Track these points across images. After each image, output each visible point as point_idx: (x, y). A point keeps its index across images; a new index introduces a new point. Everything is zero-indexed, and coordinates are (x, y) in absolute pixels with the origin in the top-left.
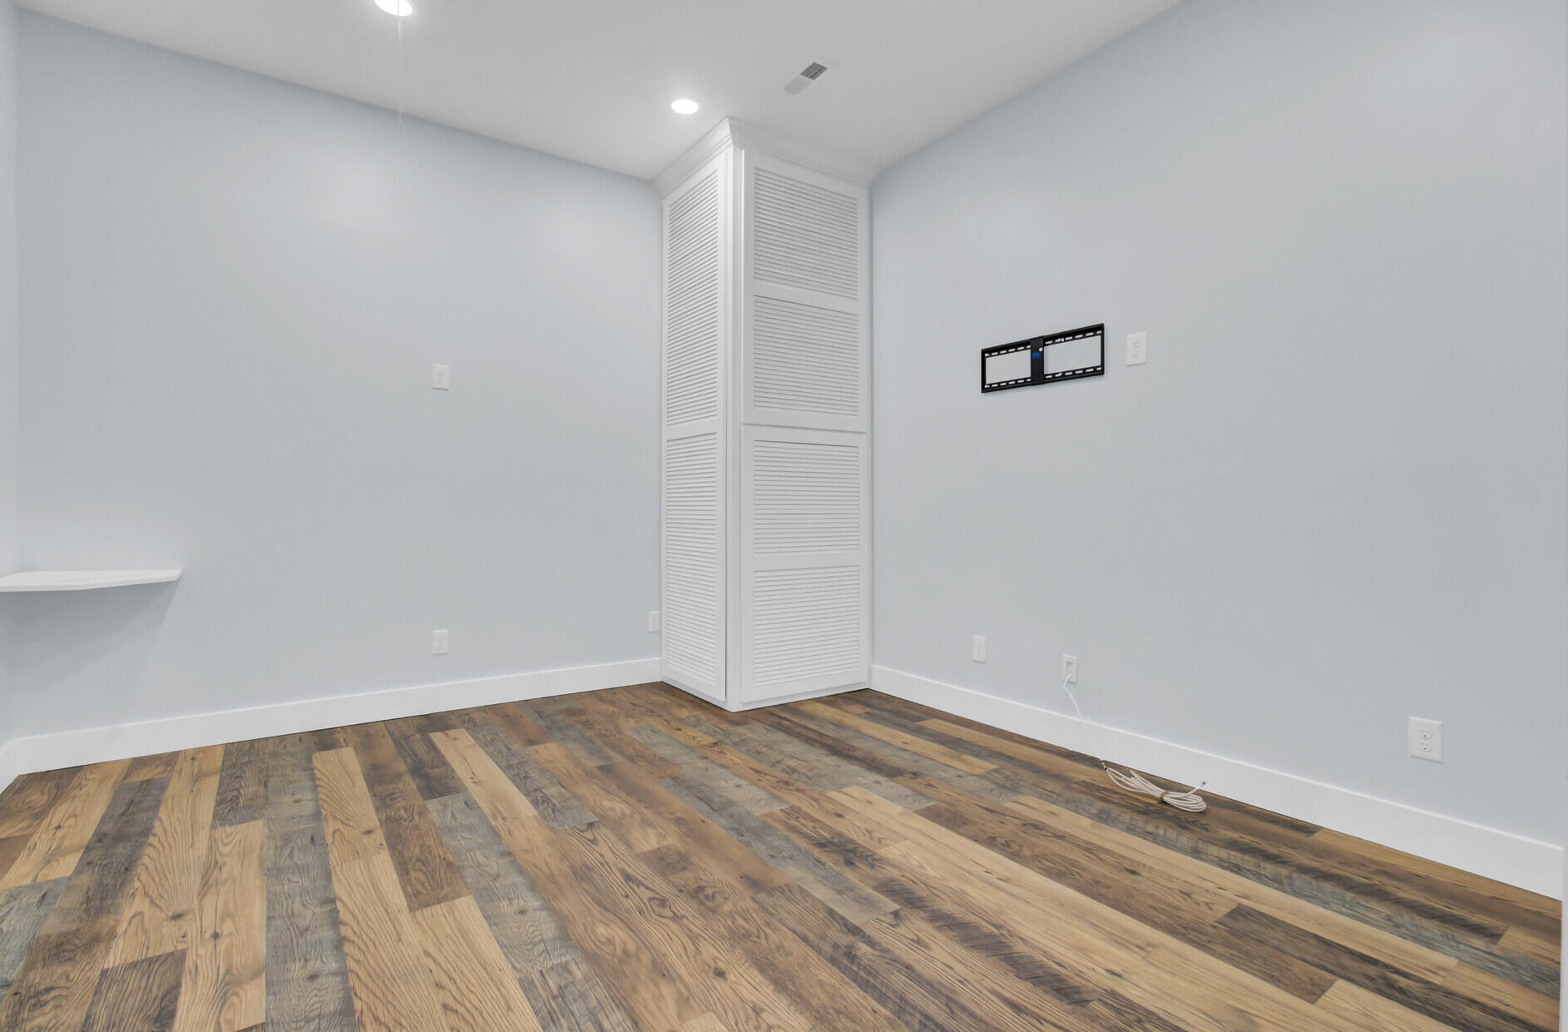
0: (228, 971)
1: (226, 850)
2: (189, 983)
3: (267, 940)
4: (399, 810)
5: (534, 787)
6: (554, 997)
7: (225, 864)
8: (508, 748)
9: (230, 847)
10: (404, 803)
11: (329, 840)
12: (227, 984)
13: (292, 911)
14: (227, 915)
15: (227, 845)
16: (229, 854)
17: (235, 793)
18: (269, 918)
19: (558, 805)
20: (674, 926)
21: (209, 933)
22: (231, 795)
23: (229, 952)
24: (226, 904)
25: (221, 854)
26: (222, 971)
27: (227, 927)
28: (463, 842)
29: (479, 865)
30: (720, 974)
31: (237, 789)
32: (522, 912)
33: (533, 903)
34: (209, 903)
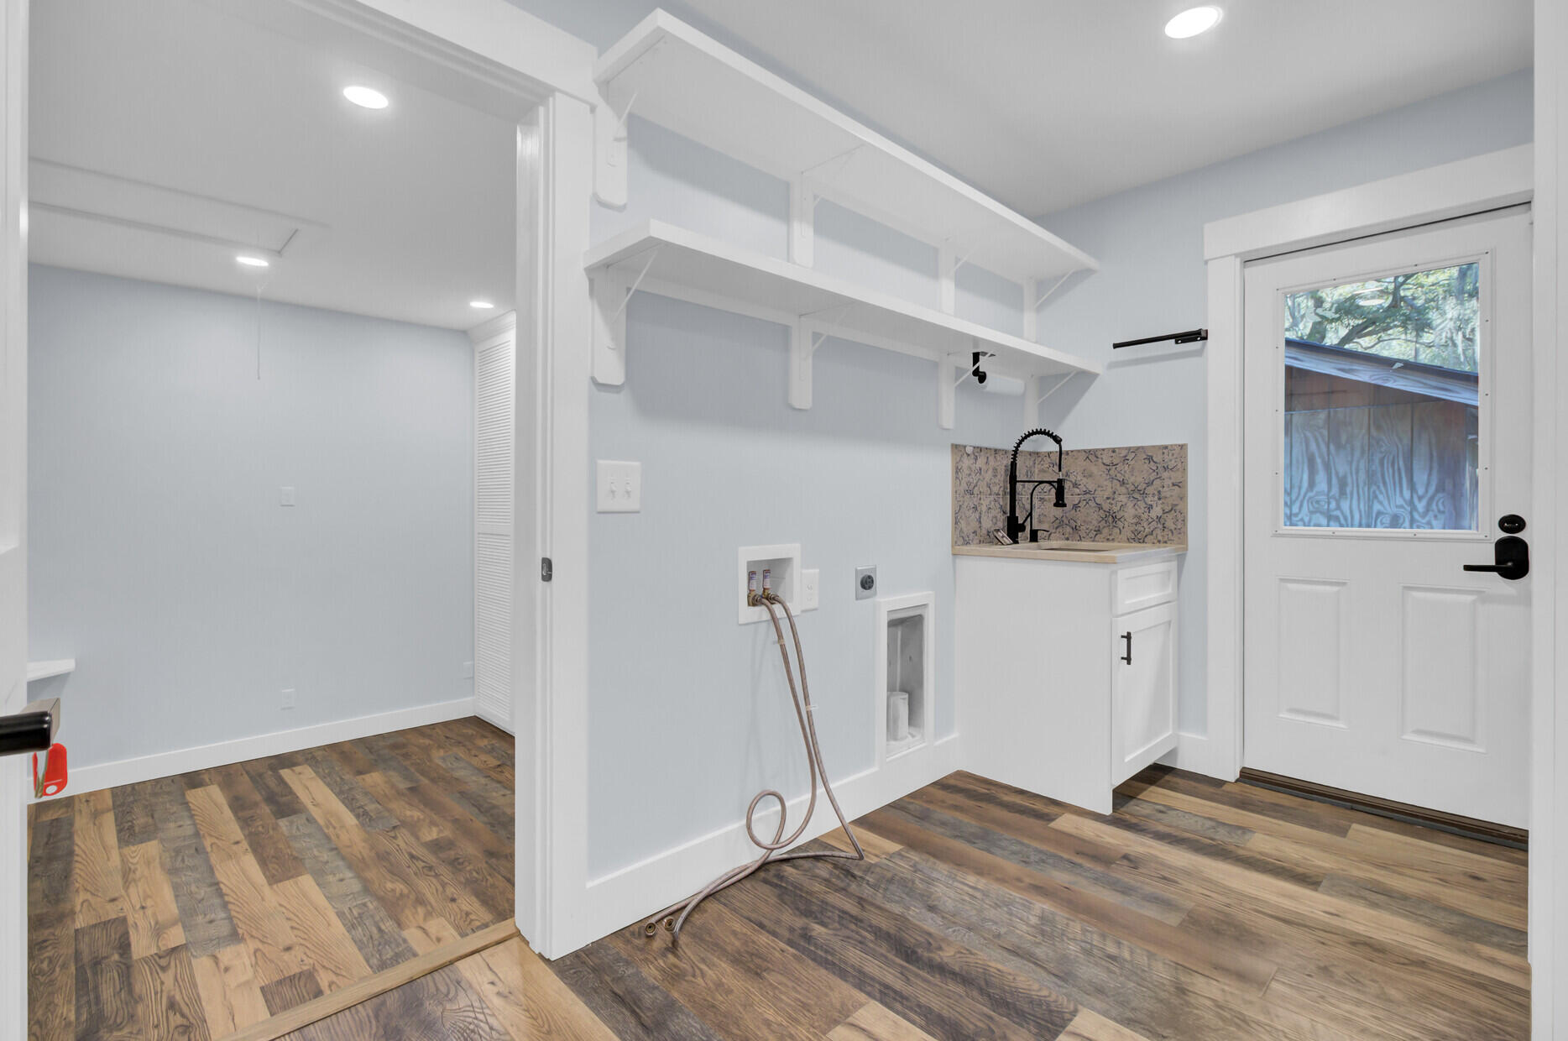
0: (157, 923)
1: (135, 861)
2: (134, 931)
3: (178, 907)
4: (258, 826)
5: (358, 805)
6: (356, 918)
7: (136, 869)
8: (341, 779)
9: (137, 858)
10: (261, 822)
11: (209, 849)
12: (158, 929)
13: (191, 891)
14: (147, 897)
15: (134, 857)
16: (137, 863)
17: (130, 824)
18: (176, 896)
19: (374, 817)
20: (434, 880)
21: (138, 907)
22: (127, 825)
23: (154, 914)
24: (144, 891)
25: (132, 863)
26: (153, 924)
27: (149, 903)
28: (304, 844)
29: (315, 857)
30: (453, 900)
31: (131, 821)
32: (342, 880)
33: (349, 874)
34: (132, 890)
